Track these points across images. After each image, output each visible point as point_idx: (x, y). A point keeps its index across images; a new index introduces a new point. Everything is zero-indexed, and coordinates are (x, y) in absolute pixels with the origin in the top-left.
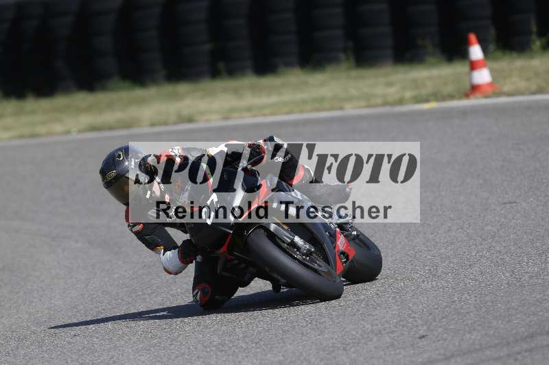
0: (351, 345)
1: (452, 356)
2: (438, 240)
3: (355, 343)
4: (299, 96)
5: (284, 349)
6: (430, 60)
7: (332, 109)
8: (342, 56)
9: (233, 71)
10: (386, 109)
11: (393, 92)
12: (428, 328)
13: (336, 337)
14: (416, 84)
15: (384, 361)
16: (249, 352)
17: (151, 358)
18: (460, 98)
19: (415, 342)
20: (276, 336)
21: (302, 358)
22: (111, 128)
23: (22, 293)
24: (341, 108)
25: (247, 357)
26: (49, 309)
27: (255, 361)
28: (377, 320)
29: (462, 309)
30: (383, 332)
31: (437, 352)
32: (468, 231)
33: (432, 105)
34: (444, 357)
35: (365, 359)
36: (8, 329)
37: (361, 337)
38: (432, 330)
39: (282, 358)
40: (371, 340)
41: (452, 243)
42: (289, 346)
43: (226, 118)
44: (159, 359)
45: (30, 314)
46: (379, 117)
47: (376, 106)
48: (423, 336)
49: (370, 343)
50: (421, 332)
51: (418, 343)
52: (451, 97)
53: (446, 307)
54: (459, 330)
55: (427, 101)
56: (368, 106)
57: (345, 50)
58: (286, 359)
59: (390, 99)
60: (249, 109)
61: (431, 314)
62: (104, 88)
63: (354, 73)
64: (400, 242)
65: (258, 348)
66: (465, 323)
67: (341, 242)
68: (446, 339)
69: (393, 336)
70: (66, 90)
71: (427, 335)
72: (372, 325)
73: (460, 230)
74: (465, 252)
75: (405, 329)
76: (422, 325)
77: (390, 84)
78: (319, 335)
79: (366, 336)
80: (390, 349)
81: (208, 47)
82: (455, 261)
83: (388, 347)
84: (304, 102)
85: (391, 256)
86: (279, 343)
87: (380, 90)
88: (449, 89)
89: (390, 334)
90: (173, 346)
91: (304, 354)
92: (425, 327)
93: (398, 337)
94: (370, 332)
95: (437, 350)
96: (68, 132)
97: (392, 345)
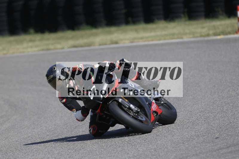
0: (186, 142)
1: (230, 146)
2: (224, 96)
3: (187, 140)
4: (164, 33)
5: (157, 143)
6: (221, 17)
7: (178, 38)
8: (182, 15)
9: (135, 22)
10: (202, 39)
11: (204, 31)
12: (220, 134)
13: (179, 138)
14: (214, 27)
15: (200, 148)
16: (141, 144)
17: (99, 147)
18: (234, 34)
19: (214, 140)
20: (153, 137)
21: (164, 147)
22: (82, 46)
23: (43, 118)
24: (182, 38)
25: (141, 146)
26: (55, 125)
27: (144, 148)
28: (197, 130)
29: (235, 126)
30: (200, 136)
31: (223, 145)
32: (237, 92)
33: (222, 37)
34: (226, 147)
35: (192, 147)
36: (37, 134)
37: (190, 138)
38: (221, 135)
39: (155, 147)
40: (195, 139)
41: (230, 97)
42: (159, 142)
43: (132, 42)
44: (102, 147)
45: (46, 127)
46: (198, 42)
47: (197, 37)
48: (217, 138)
49: (194, 141)
50: (216, 136)
51: (215, 141)
52: (230, 33)
53: (227, 125)
54: (233, 135)
55: (219, 35)
56: (194, 37)
57: (184, 13)
58: (158, 148)
59: (203, 34)
60: (142, 38)
61: (221, 128)
62: (79, 29)
63: (188, 22)
64: (207, 97)
65: (146, 142)
66: (236, 132)
67: (154, 107)
68: (227, 139)
69: (204, 137)
70: (63, 30)
71: (219, 137)
72: (195, 133)
73: (234, 91)
74: (235, 101)
75: (209, 134)
76: (217, 133)
77: (203, 28)
78: (172, 137)
79: (192, 138)
80: (203, 143)
81: (124, 11)
82: (231, 105)
83: (202, 142)
84: (166, 35)
85: (204, 103)
86: (155, 140)
87: (199, 30)
88: (229, 30)
89: (203, 137)
90: (108, 142)
91: (165, 145)
92: (218, 134)
93: (206, 138)
94: (194, 135)
95: (223, 143)
96: (63, 48)
97: (204, 141)
